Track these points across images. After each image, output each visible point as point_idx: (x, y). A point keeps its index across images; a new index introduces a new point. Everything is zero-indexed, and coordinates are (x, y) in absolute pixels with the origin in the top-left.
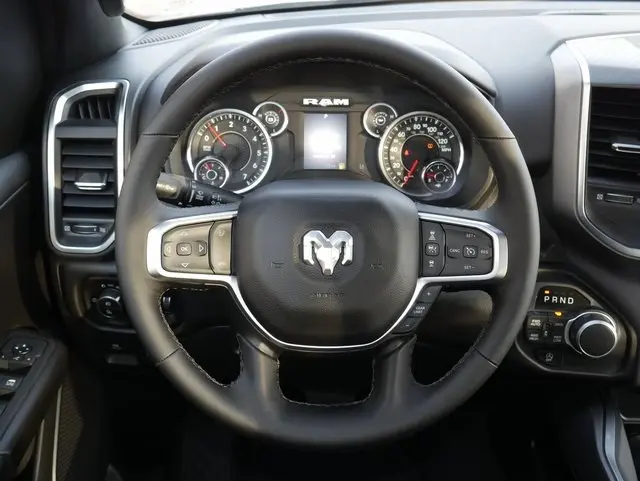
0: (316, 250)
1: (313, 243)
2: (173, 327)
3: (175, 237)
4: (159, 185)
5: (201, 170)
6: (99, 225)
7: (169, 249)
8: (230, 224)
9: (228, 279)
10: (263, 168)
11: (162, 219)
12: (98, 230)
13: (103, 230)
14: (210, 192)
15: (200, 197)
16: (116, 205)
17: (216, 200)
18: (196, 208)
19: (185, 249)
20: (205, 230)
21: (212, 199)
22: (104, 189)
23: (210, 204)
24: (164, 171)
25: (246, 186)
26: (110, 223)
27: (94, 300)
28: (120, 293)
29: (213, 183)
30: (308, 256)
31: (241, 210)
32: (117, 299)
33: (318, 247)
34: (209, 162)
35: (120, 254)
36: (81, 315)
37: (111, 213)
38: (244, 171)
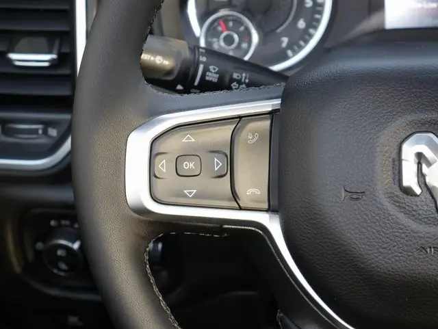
0: (425, 168)
1: (420, 156)
2: (165, 291)
3: (173, 145)
4: (145, 57)
5: (212, 32)
6: (47, 124)
7: (163, 166)
8: (268, 123)
9: (263, 218)
10: (316, 28)
11: (152, 114)
12: (45, 132)
13: (53, 132)
14: (229, 66)
15: (212, 77)
16: (73, 89)
17: (239, 82)
18: (207, 94)
19: (189, 166)
20: (225, 132)
21: (232, 80)
22: (54, 64)
23: (230, 88)
24: (151, 33)
25: (286, 58)
26: (64, 120)
27: (40, 246)
28: (79, 235)
29: (231, 53)
30: (410, 178)
31: (285, 98)
32: (76, 246)
33: (429, 164)
34: (225, 19)
35: (80, 173)
36: (18, 269)
37: (66, 104)
38: (283, 34)
